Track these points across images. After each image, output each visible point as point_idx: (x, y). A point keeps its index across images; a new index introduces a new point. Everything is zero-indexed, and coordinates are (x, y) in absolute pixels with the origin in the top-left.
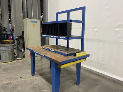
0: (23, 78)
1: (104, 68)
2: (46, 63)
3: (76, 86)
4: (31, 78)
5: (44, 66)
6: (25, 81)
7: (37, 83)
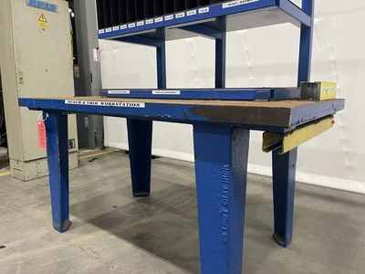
0: (14, 250)
1: (351, 168)
2: (106, 178)
3: (284, 249)
4: (54, 246)
5: (101, 190)
6: (27, 263)
7: (96, 263)
